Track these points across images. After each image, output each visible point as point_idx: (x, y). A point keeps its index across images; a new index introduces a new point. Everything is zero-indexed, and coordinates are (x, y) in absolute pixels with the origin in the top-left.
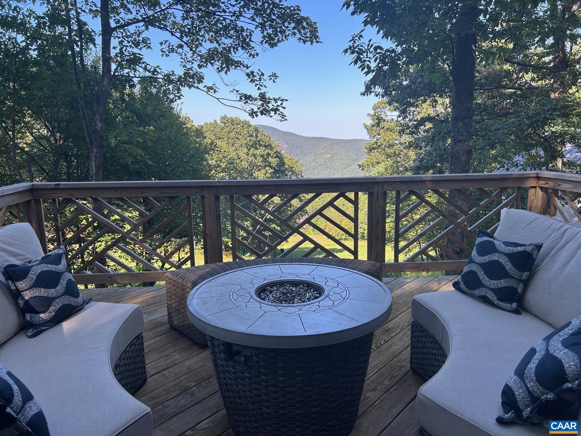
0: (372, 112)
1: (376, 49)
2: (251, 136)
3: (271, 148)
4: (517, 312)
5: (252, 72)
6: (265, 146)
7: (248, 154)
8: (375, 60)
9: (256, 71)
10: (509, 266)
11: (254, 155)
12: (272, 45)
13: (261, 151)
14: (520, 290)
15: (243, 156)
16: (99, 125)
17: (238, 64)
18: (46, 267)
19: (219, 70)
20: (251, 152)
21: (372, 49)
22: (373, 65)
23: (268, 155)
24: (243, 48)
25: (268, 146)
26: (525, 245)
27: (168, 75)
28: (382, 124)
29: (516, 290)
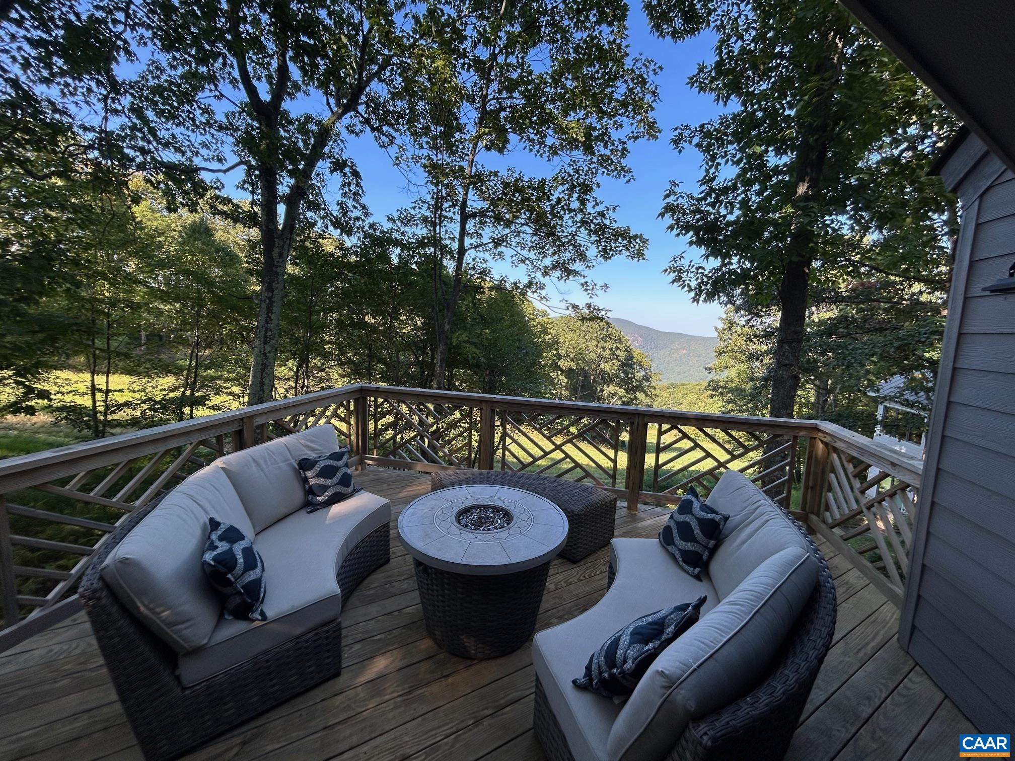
0: (724, 316)
1: (698, 269)
2: (602, 329)
3: (621, 342)
4: (698, 577)
5: (586, 283)
6: (615, 340)
7: (597, 346)
8: (697, 280)
9: (589, 281)
10: (697, 531)
11: (603, 348)
12: (606, 259)
13: (610, 344)
14: (705, 557)
15: (592, 348)
16: (447, 327)
17: (576, 273)
18: (329, 462)
19: (559, 279)
20: (600, 345)
21: (694, 269)
22: (694, 284)
23: (617, 348)
24: (580, 260)
25: (619, 340)
26: (717, 513)
27: (515, 284)
28: (734, 329)
29: (701, 556)
